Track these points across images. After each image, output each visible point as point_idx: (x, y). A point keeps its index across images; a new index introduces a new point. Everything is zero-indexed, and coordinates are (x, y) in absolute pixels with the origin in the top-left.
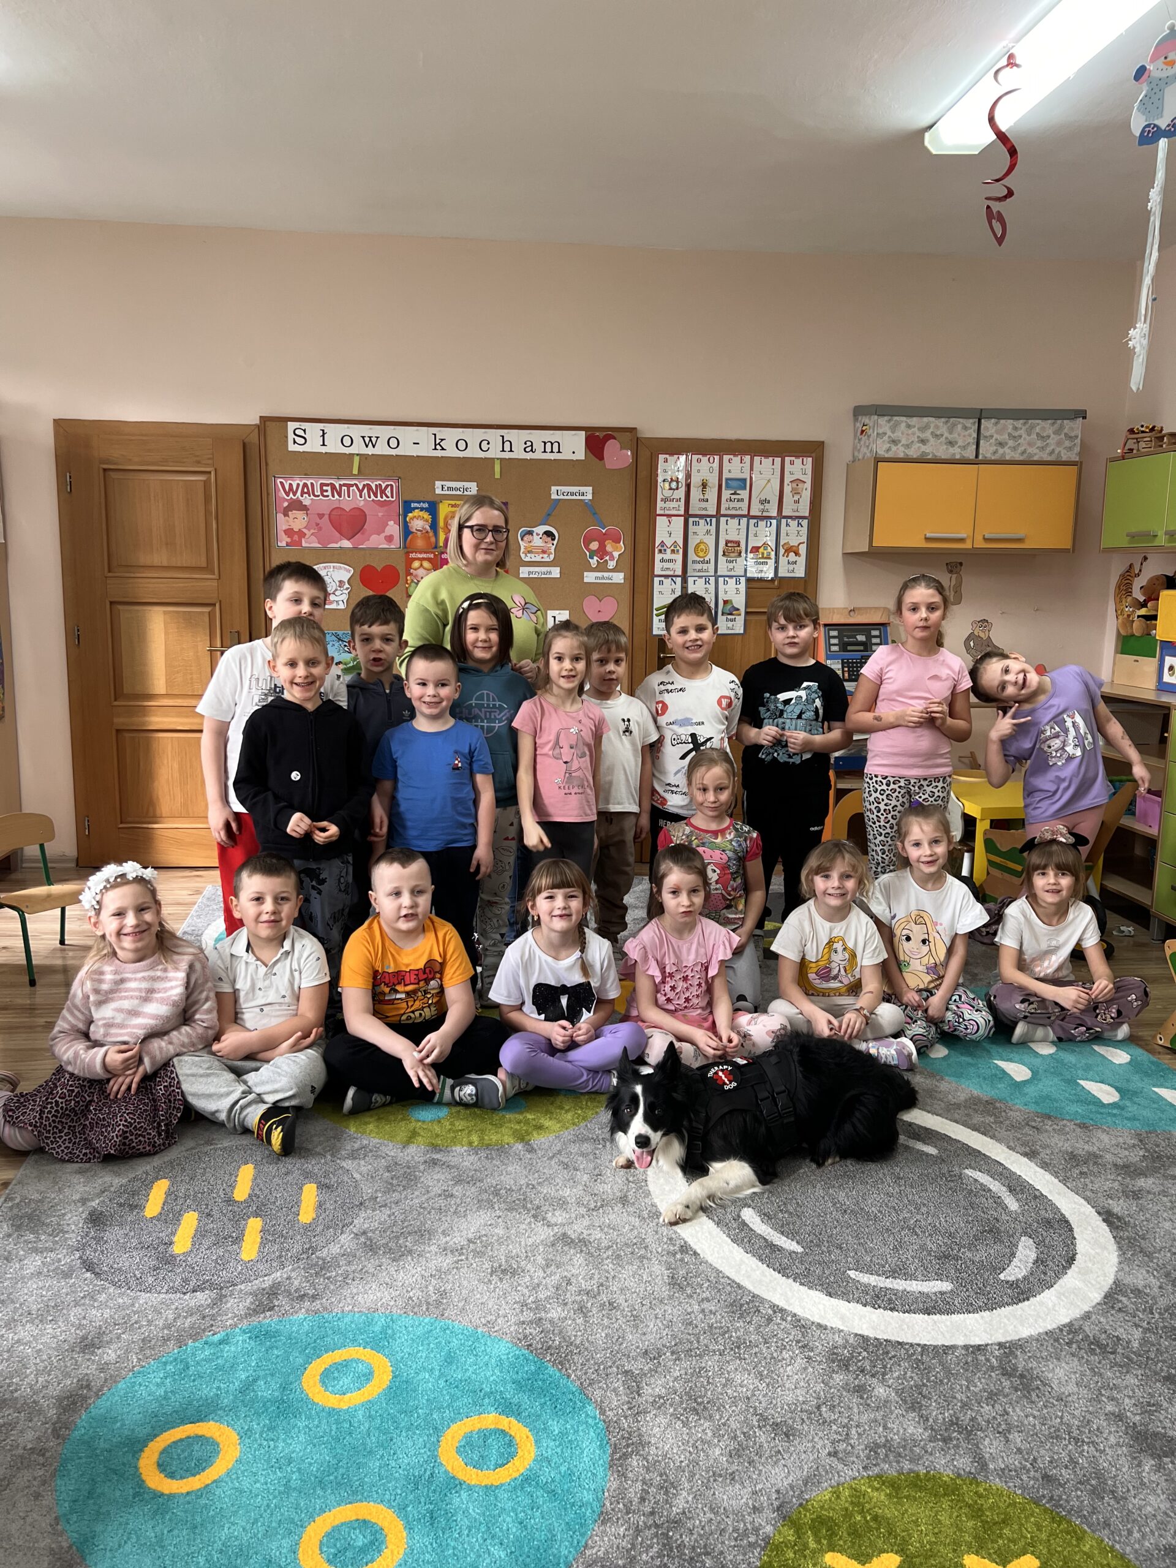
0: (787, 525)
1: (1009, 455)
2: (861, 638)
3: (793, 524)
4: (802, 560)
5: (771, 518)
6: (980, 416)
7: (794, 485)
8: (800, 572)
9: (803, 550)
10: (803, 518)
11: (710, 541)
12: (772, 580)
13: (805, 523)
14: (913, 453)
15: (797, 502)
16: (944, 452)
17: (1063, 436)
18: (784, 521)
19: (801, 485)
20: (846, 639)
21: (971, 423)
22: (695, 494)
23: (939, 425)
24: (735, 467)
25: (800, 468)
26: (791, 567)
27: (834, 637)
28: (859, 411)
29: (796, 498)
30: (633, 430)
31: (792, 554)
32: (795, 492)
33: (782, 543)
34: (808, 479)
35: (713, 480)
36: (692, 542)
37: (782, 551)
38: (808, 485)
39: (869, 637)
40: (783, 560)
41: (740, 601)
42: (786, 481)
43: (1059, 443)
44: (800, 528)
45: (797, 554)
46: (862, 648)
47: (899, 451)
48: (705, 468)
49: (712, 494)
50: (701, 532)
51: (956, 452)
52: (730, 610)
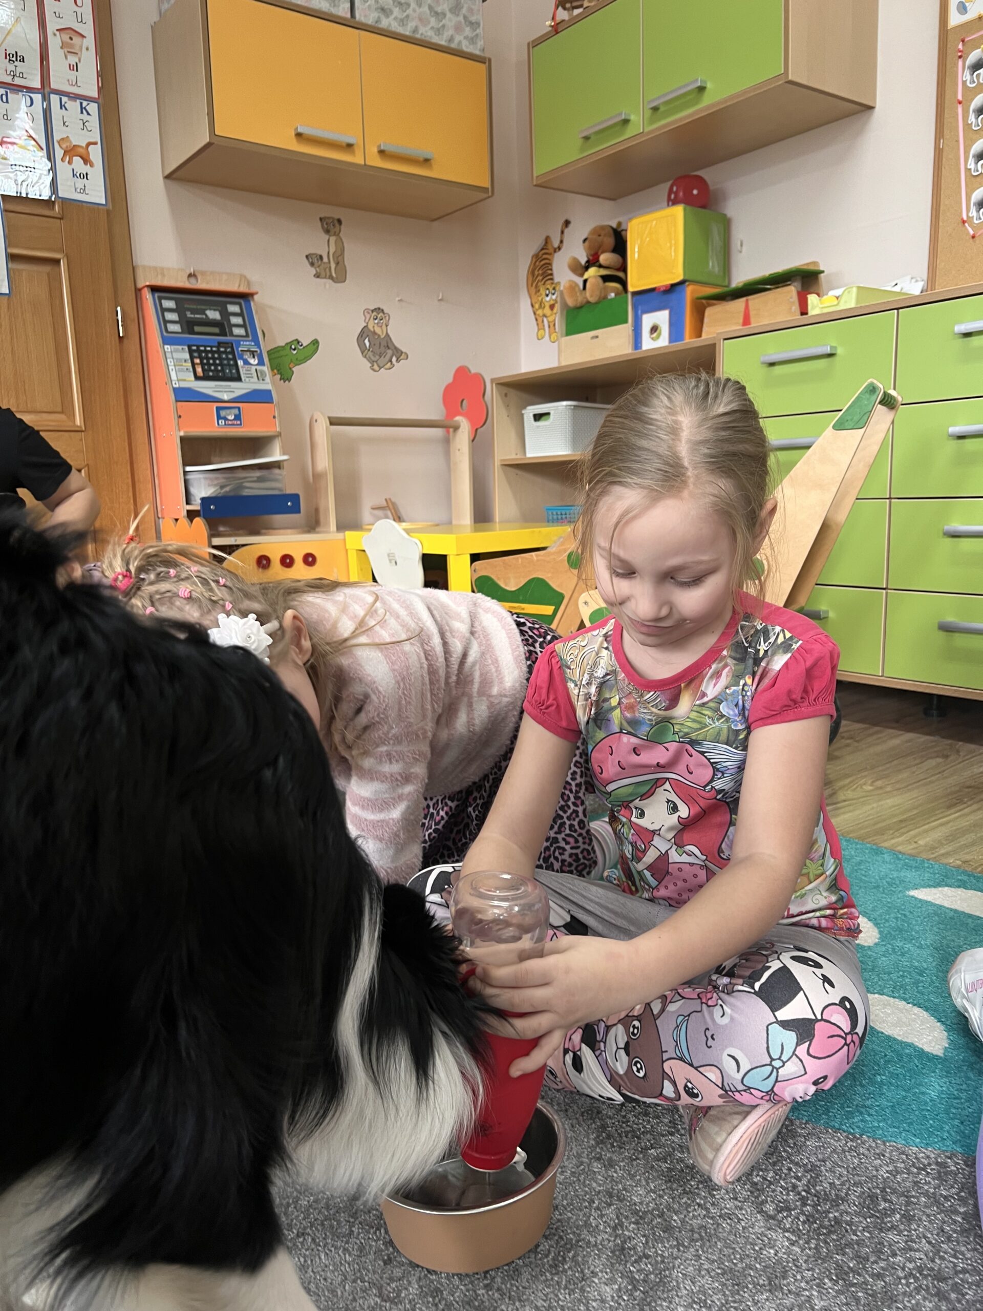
0: (62, 106)
2: (214, 315)
3: (73, 106)
4: (97, 173)
5: (30, 90)
7: (66, 37)
9: (95, 153)
10: (90, 99)
12: (48, 203)
13: (93, 108)
15: (75, 68)
17: (461, 18)
18: (54, 99)
19: (76, 40)
20: (189, 315)
25: (72, 11)
26: (80, 183)
27: (170, 310)
29: (73, 60)
31: (77, 160)
32: (68, 49)
33: (57, 137)
34: (88, 29)
37: (59, 153)
38: (90, 41)
39: (226, 314)
40: (64, 169)
42: (51, 27)
43: (458, 28)
44: (85, 116)
45: (86, 161)
46: (217, 330)
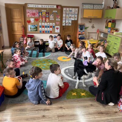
0: (75, 15)
1: (96, 8)
6: (94, 4)
8: (76, 20)
9: (77, 17)
12: (74, 20)
13: (77, 15)
14: (87, 8)
15: (76, 13)
16: (90, 8)
21: (93, 5)
22: (67, 11)
23: (90, 5)
24: (71, 9)
25: (77, 9)
27: (79, 26)
28: (83, 4)
30: (61, 5)
33: (75, 17)
35: (68, 10)
38: (77, 11)
41: (71, 22)
42: (75, 11)
43: (101, 7)
46: (82, 27)
47: (86, 8)
48: (68, 9)
49: (68, 12)
50: (67, 16)
51: (91, 8)
52: (70, 23)
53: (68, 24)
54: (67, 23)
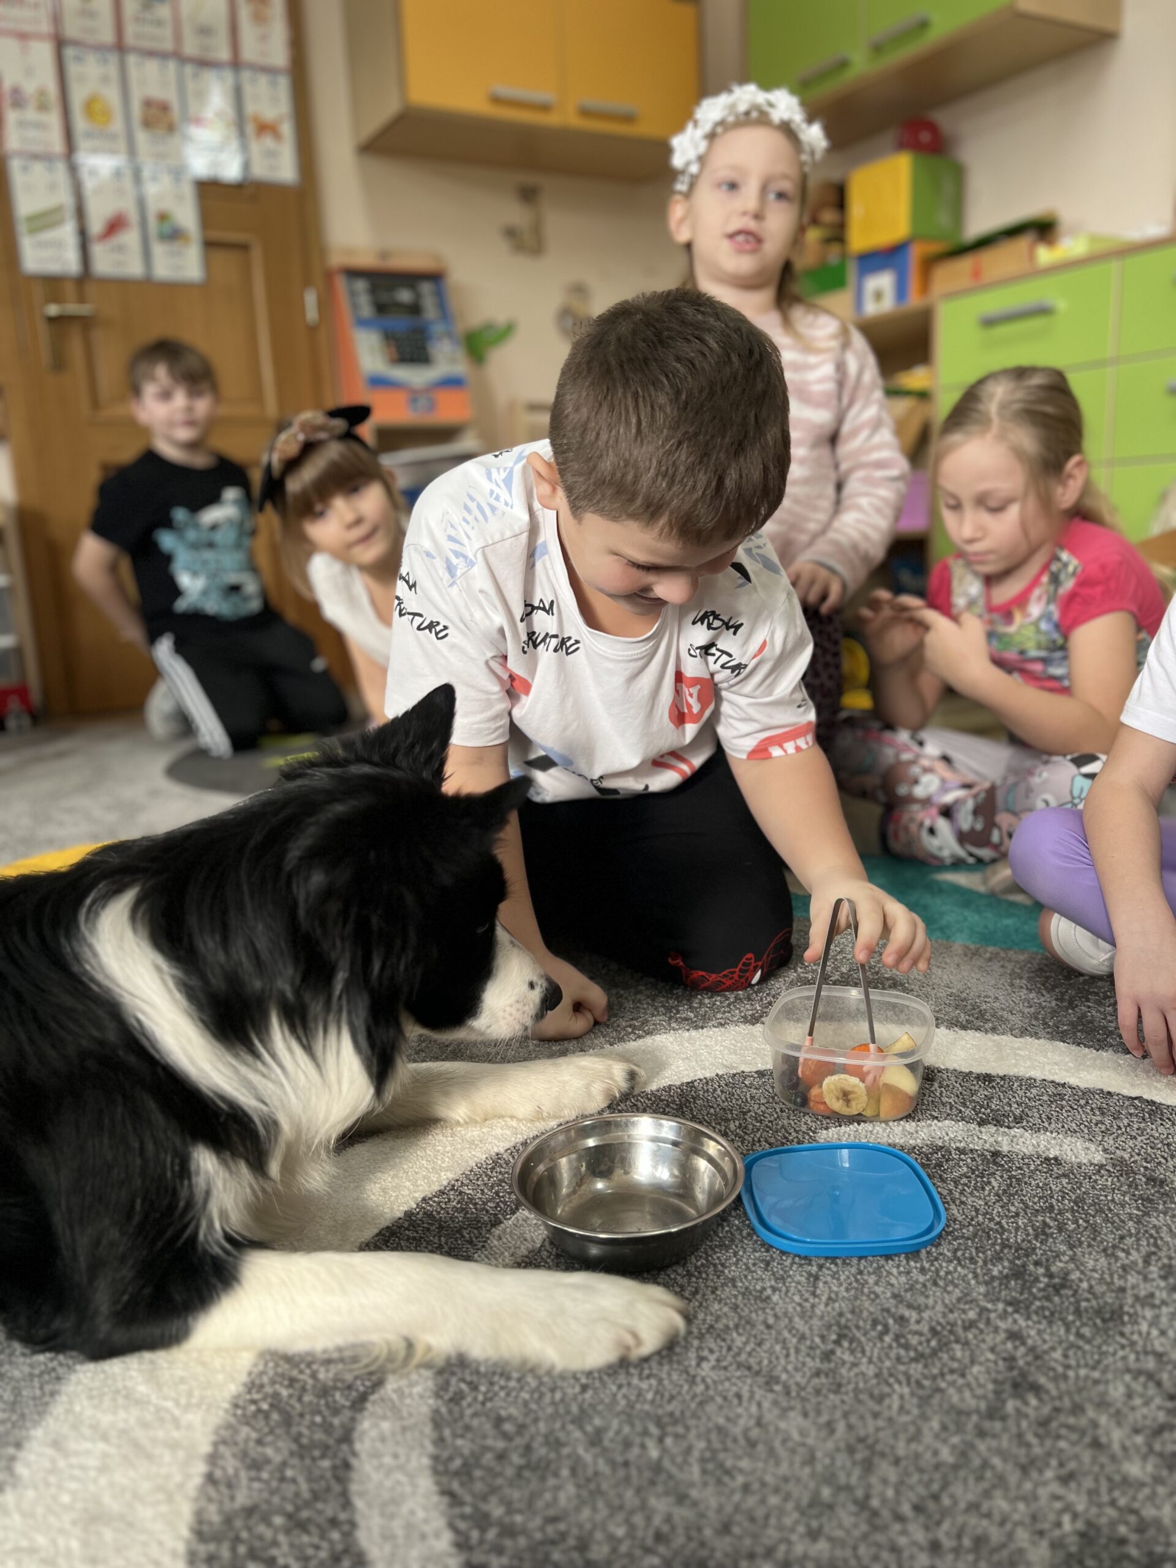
0: (252, 80)
3: (263, 80)
4: (288, 150)
5: (220, 64)
7: (254, 6)
8: (287, 173)
9: (287, 129)
10: (279, 71)
11: (112, 95)
12: (241, 184)
13: (283, 81)
15: (264, 38)
18: (245, 73)
19: (265, 7)
26: (271, 162)
27: (363, 292)
29: (261, 30)
31: (268, 137)
32: (259, 19)
33: (248, 113)
36: (78, 96)
37: (250, 129)
38: (280, 10)
39: (418, 296)
41: (187, 216)
44: (276, 90)
45: (278, 137)
46: (408, 314)
50: (92, 79)
52: (174, 235)
53: (130, 238)
54: (115, 226)
